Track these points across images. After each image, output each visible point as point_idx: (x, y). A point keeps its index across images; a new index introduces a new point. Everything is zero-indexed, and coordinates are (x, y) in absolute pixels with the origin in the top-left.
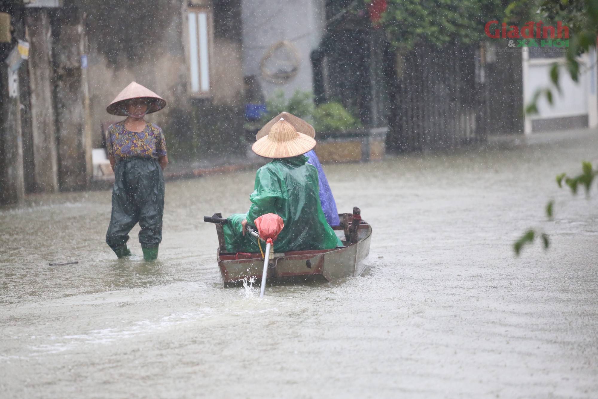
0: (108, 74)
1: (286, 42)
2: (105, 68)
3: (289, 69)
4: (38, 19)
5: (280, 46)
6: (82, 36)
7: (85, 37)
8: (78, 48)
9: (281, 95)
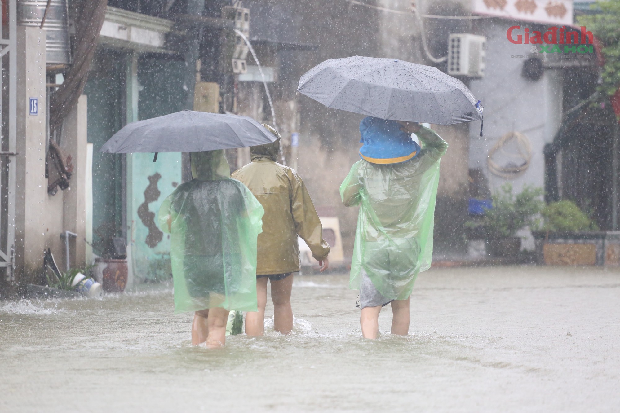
0: (320, 157)
1: (517, 134)
2: (318, 150)
3: (519, 163)
4: (249, 94)
5: (511, 137)
6: (295, 114)
7: (297, 113)
8: (289, 125)
9: (509, 191)
